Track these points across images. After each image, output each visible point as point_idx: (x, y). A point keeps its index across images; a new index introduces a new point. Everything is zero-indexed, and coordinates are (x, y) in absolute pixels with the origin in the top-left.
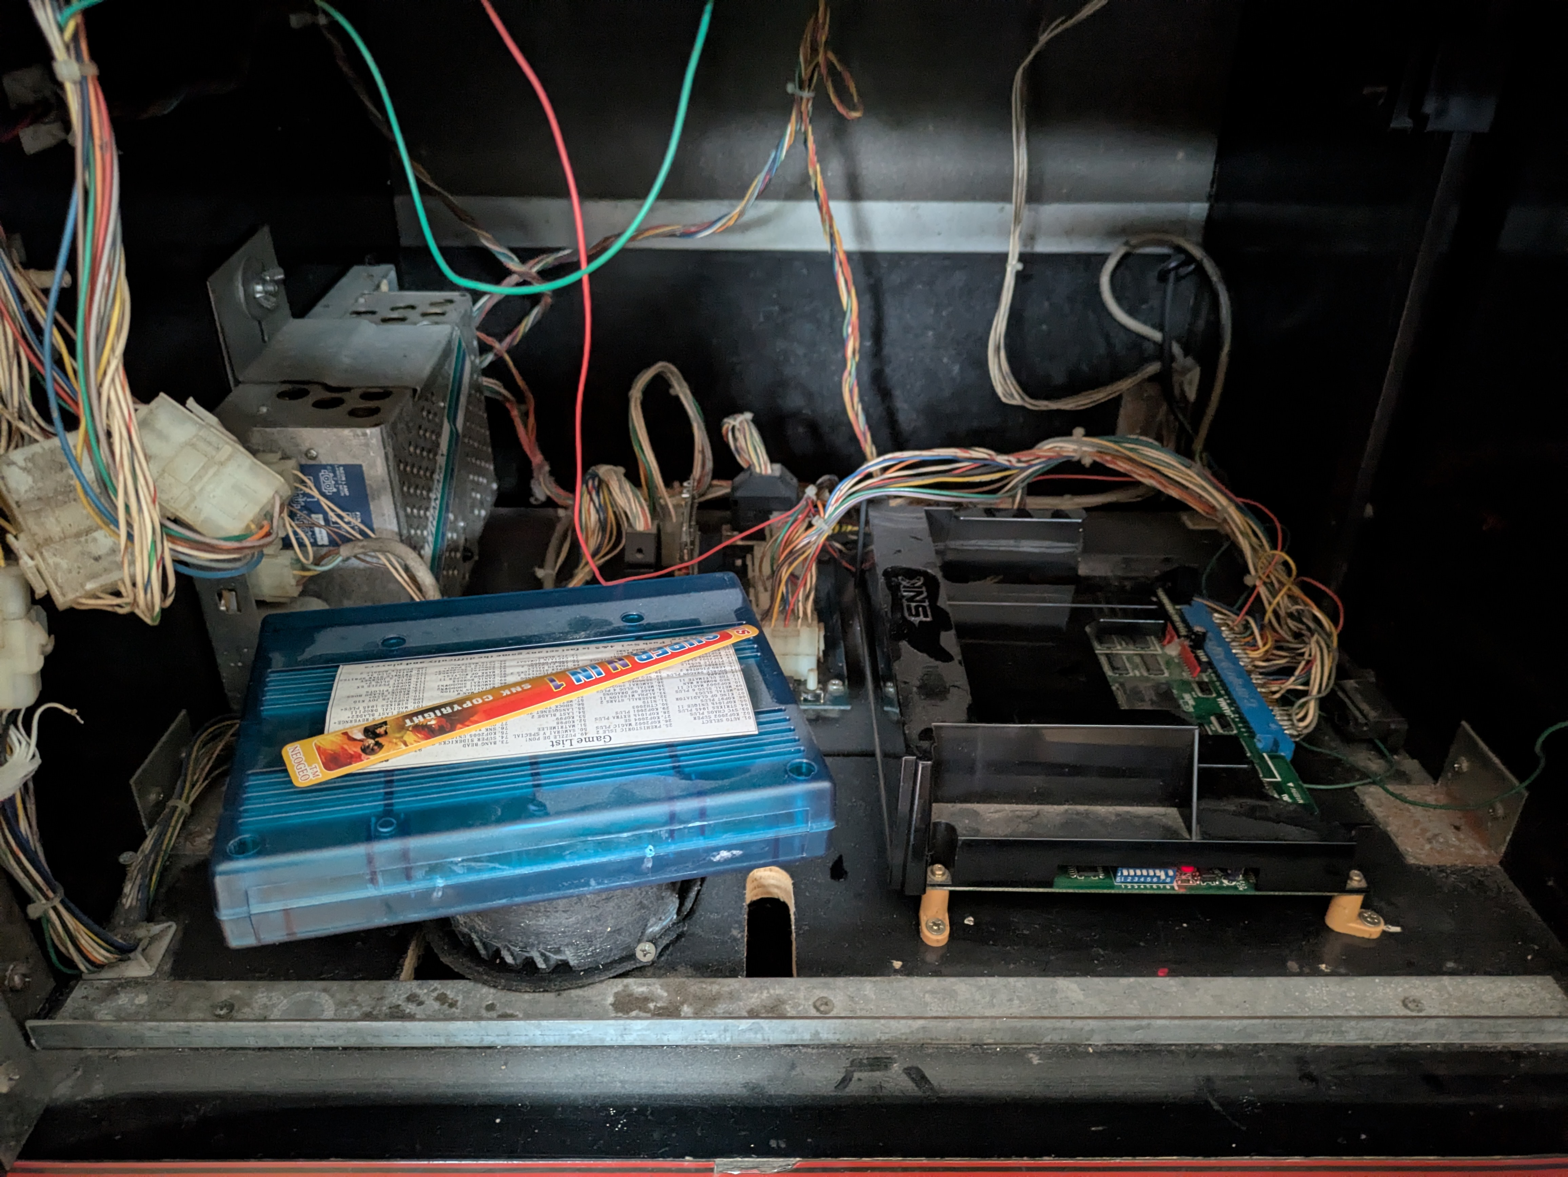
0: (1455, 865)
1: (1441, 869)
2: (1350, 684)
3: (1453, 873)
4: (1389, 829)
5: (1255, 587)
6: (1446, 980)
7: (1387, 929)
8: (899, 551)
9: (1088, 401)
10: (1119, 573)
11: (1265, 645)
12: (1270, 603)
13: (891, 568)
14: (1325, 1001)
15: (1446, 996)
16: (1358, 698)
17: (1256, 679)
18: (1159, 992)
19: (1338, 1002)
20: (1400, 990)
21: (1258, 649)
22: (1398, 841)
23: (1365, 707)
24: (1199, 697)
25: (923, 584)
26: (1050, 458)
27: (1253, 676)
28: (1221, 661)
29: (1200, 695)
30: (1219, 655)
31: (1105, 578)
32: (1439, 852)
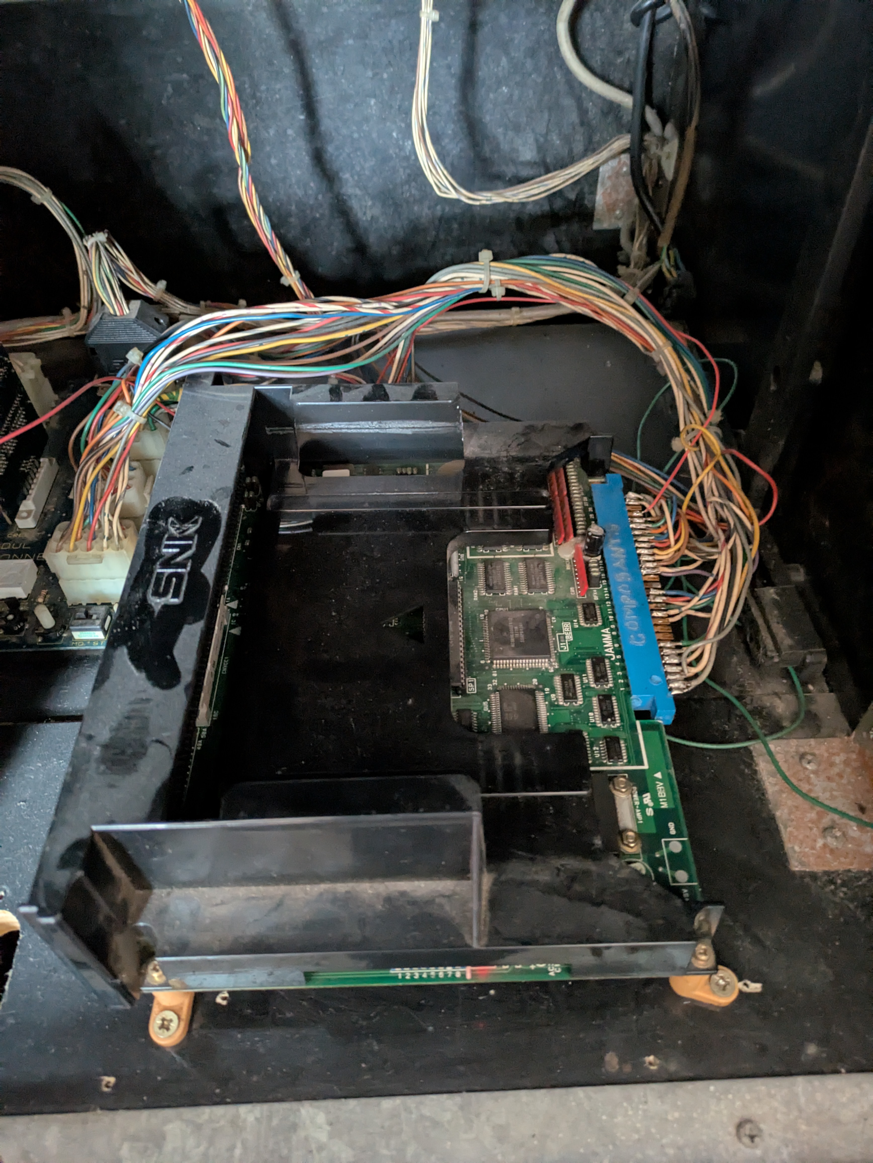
0: (849, 871)
1: (830, 877)
2: (770, 593)
3: (844, 884)
4: (778, 814)
5: (683, 452)
6: (800, 1083)
7: (745, 989)
8: (191, 469)
9: (542, 189)
10: (514, 453)
11: (677, 541)
12: (698, 476)
13: (166, 502)
14: (637, 1131)
15: (795, 1113)
16: (774, 615)
17: (657, 595)
18: (427, 1124)
19: (653, 1130)
20: (738, 1103)
21: (669, 547)
22: (785, 835)
23: (780, 631)
24: (581, 628)
25: (196, 532)
26: (445, 295)
27: (652, 592)
28: (619, 570)
29: (583, 624)
30: (617, 559)
31: (493, 462)
32: (832, 851)
